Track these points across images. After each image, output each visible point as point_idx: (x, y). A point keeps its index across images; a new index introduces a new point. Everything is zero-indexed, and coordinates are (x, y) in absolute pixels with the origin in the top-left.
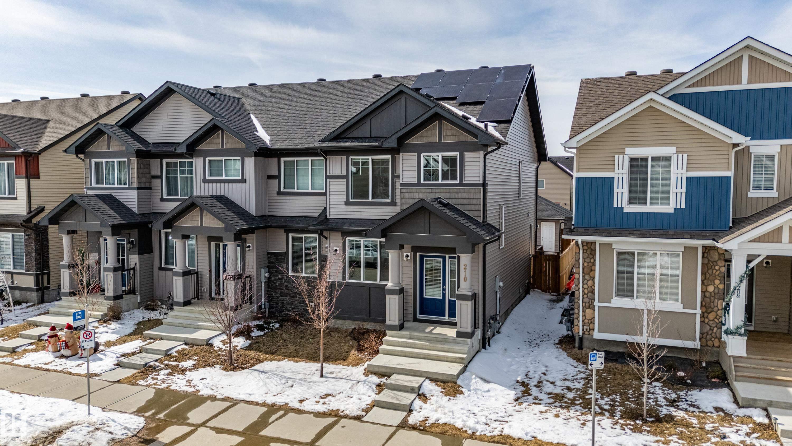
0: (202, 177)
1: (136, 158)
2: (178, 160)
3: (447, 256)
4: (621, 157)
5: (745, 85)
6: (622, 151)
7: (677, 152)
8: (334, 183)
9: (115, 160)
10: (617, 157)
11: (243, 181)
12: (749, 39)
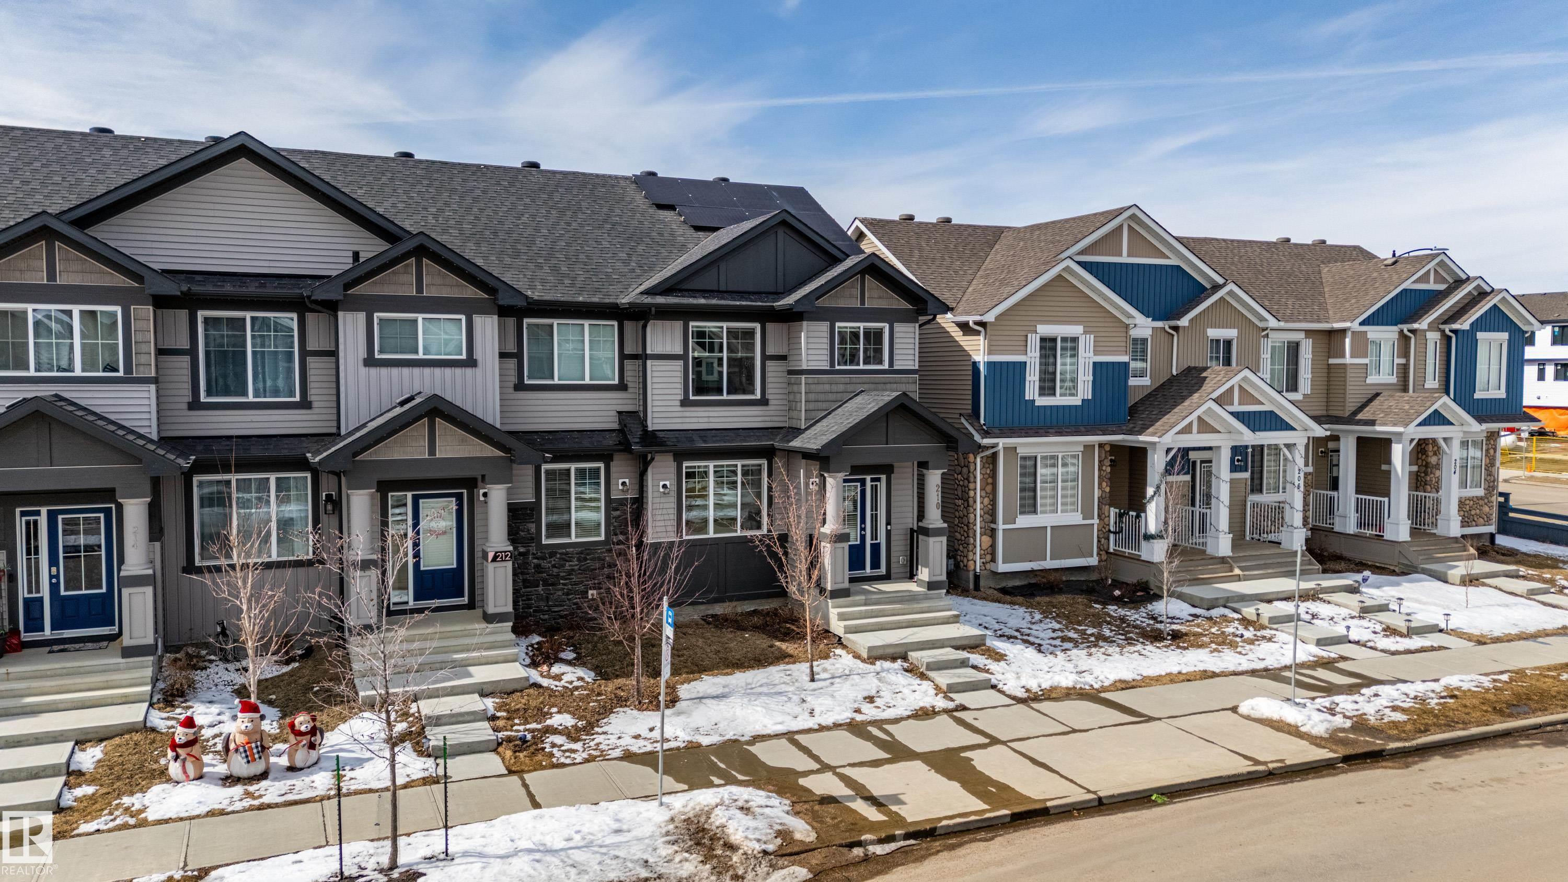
0: (362, 353)
1: (153, 306)
2: (248, 315)
3: (868, 478)
4: (1034, 335)
5: (1124, 259)
6: (1032, 328)
7: (1085, 332)
8: (659, 368)
9: (76, 309)
10: (1029, 335)
11: (471, 362)
12: (1134, 207)
